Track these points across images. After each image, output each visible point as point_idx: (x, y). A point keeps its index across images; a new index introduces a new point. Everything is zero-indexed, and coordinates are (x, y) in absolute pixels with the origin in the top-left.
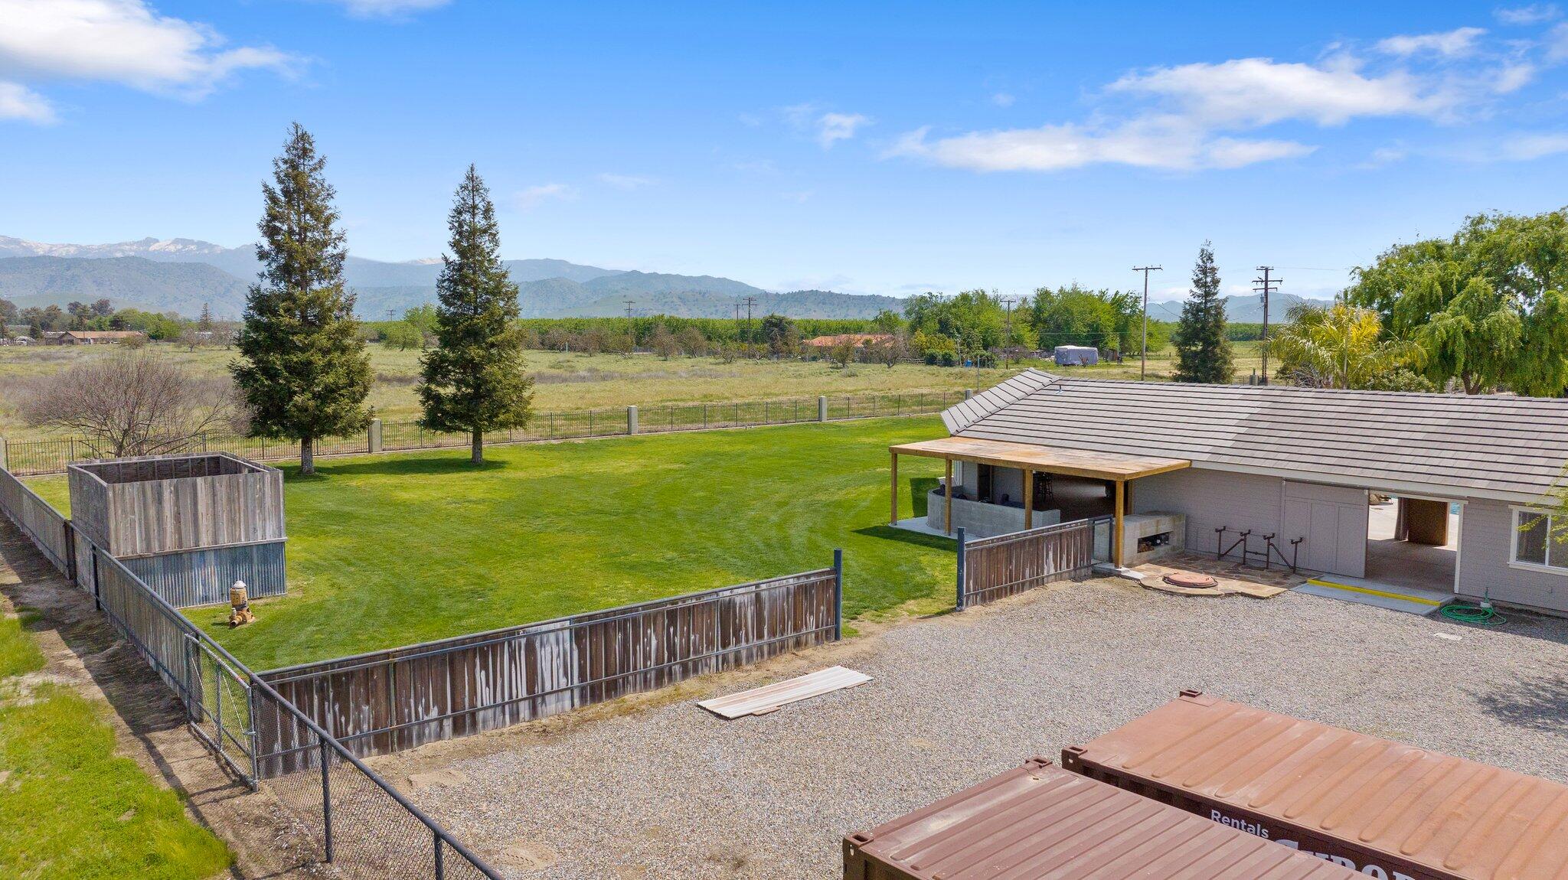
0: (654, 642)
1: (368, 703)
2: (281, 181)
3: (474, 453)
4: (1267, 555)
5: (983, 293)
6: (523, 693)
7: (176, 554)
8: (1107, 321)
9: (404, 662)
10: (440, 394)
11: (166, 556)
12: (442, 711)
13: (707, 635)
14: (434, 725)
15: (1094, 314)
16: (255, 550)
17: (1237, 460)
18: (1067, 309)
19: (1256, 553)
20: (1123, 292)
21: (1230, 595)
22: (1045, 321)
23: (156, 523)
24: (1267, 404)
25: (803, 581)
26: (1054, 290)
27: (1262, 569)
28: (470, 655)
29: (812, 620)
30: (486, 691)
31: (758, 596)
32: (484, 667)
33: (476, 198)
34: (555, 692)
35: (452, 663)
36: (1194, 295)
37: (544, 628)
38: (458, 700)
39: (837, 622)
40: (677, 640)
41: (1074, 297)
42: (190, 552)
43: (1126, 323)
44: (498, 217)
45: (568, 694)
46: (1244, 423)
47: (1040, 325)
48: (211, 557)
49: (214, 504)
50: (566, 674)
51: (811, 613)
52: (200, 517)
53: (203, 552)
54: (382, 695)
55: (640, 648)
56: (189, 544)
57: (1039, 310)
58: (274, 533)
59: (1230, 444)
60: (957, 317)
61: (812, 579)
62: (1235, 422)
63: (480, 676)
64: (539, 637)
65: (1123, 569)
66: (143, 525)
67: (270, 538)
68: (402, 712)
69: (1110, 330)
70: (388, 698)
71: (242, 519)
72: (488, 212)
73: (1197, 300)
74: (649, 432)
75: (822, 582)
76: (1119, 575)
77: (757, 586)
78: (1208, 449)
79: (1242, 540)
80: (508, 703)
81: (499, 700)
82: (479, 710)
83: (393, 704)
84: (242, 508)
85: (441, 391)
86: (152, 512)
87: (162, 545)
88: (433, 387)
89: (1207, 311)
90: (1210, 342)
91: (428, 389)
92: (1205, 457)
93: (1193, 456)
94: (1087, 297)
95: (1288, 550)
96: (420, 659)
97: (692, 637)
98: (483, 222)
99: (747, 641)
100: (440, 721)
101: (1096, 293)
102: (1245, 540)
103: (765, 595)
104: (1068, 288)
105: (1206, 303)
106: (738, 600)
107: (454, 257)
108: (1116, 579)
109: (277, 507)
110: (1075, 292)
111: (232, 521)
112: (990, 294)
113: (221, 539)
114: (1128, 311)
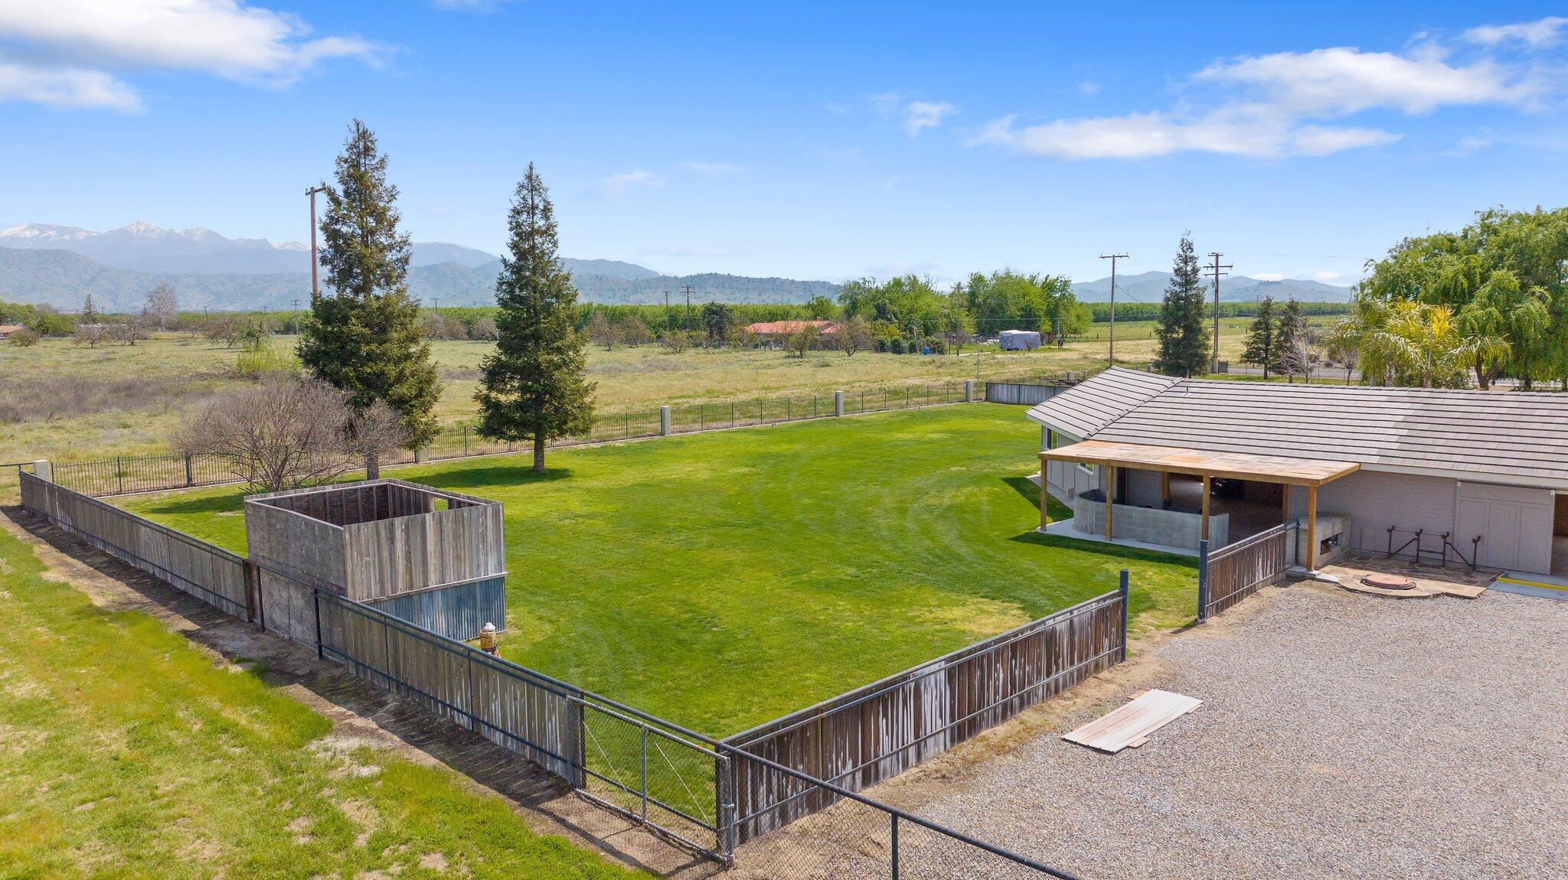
0: (1001, 676)
1: (802, 762)
2: (342, 181)
3: (536, 462)
4: (1444, 554)
5: (915, 277)
6: (912, 740)
7: (409, 596)
8: (1039, 304)
9: (828, 717)
10: (499, 401)
11: (398, 599)
12: (855, 765)
13: (1037, 664)
14: (849, 778)
15: (1026, 298)
16: (478, 586)
17: (1411, 462)
18: (1000, 293)
19: (1431, 552)
20: (1053, 277)
21: (1437, 596)
22: (979, 306)
23: (389, 564)
24: (1419, 406)
25: (1102, 604)
26: (988, 276)
27: (1439, 567)
28: (876, 702)
29: (1106, 642)
30: (886, 738)
31: (1071, 621)
32: (885, 716)
33: (535, 197)
34: (934, 734)
35: (863, 713)
36: (1174, 283)
37: (927, 671)
38: (866, 751)
39: (1123, 643)
40: (1017, 673)
41: (1007, 282)
42: (419, 593)
43: (1057, 306)
44: (557, 216)
45: (943, 733)
46: (1403, 425)
47: (974, 309)
48: (438, 599)
49: (442, 541)
50: (941, 716)
51: (1106, 636)
52: (429, 554)
53: (431, 593)
54: (812, 752)
55: (991, 683)
56: (418, 587)
57: (973, 294)
58: (495, 568)
59: (1396, 446)
60: (892, 302)
61: (1108, 602)
62: (1391, 424)
63: (882, 723)
64: (923, 679)
65: (1315, 572)
66: (377, 570)
67: (492, 574)
68: (827, 766)
69: (1041, 313)
70: (817, 754)
71: (467, 555)
72: (547, 211)
73: (1177, 289)
74: (681, 432)
75: (1114, 604)
76: (1313, 578)
77: (1071, 612)
78: (1375, 452)
79: (1415, 539)
80: (901, 750)
81: (895, 749)
82: (881, 759)
83: (820, 760)
84: (467, 543)
85: (502, 398)
86: (385, 553)
87: (394, 589)
88: (493, 394)
89: (1187, 299)
90: (1193, 330)
91: (487, 397)
92: (1375, 460)
93: (1362, 459)
94: (1020, 281)
95: (1467, 549)
96: (840, 713)
97: (1027, 669)
98: (542, 223)
99: (1063, 669)
100: (853, 774)
101: (1027, 277)
102: (1418, 540)
103: (1076, 620)
104: (1002, 273)
105: (1186, 291)
106: (1058, 627)
107: (512, 258)
108: (1315, 583)
109: (498, 541)
110: (1008, 275)
111: (458, 558)
112: (922, 280)
113: (448, 577)
114: (1058, 295)
